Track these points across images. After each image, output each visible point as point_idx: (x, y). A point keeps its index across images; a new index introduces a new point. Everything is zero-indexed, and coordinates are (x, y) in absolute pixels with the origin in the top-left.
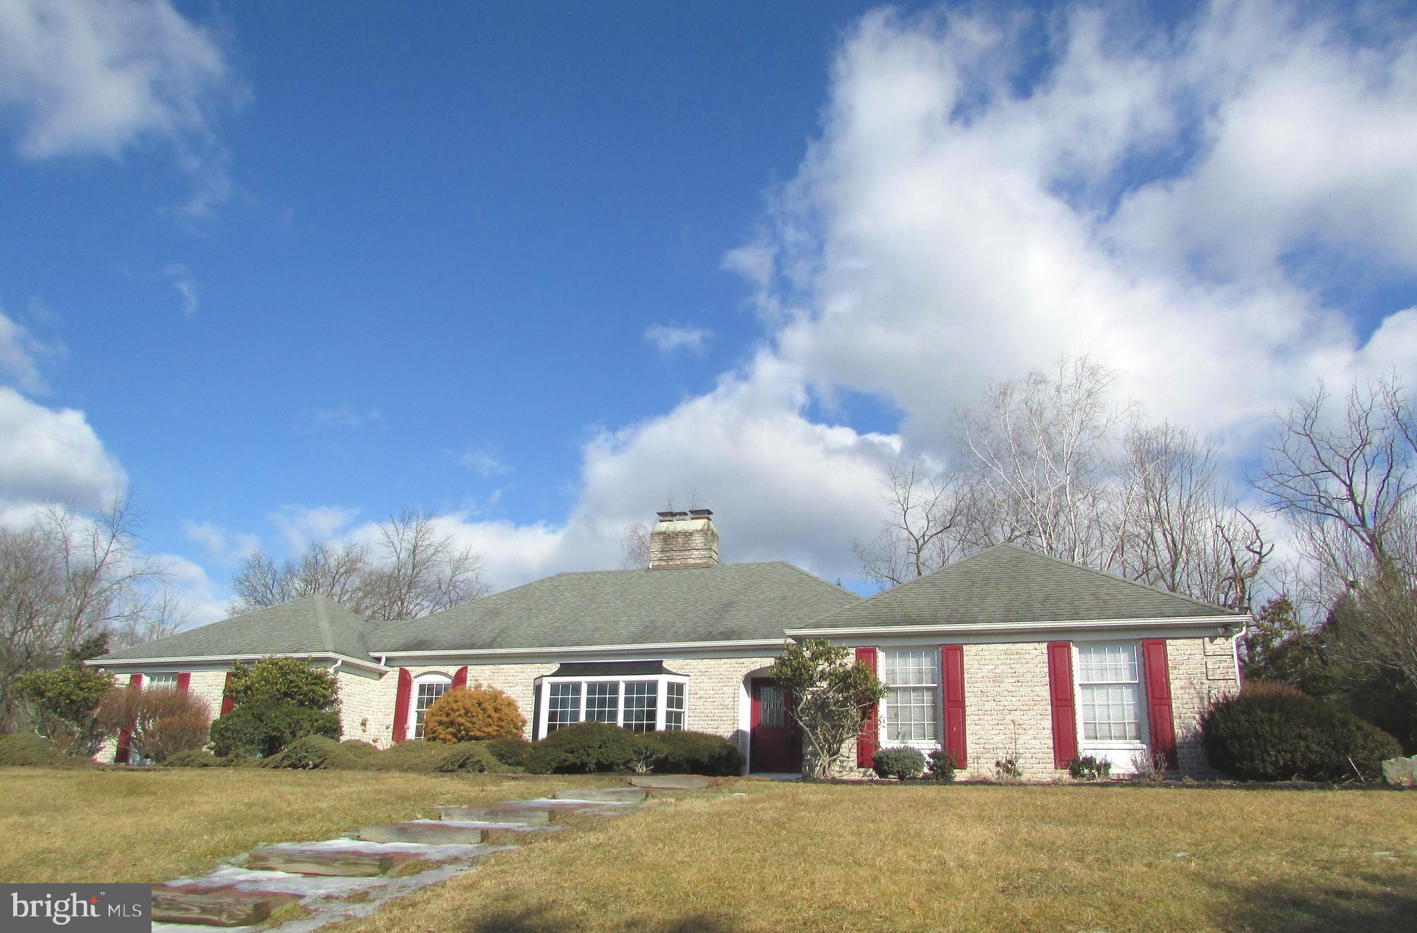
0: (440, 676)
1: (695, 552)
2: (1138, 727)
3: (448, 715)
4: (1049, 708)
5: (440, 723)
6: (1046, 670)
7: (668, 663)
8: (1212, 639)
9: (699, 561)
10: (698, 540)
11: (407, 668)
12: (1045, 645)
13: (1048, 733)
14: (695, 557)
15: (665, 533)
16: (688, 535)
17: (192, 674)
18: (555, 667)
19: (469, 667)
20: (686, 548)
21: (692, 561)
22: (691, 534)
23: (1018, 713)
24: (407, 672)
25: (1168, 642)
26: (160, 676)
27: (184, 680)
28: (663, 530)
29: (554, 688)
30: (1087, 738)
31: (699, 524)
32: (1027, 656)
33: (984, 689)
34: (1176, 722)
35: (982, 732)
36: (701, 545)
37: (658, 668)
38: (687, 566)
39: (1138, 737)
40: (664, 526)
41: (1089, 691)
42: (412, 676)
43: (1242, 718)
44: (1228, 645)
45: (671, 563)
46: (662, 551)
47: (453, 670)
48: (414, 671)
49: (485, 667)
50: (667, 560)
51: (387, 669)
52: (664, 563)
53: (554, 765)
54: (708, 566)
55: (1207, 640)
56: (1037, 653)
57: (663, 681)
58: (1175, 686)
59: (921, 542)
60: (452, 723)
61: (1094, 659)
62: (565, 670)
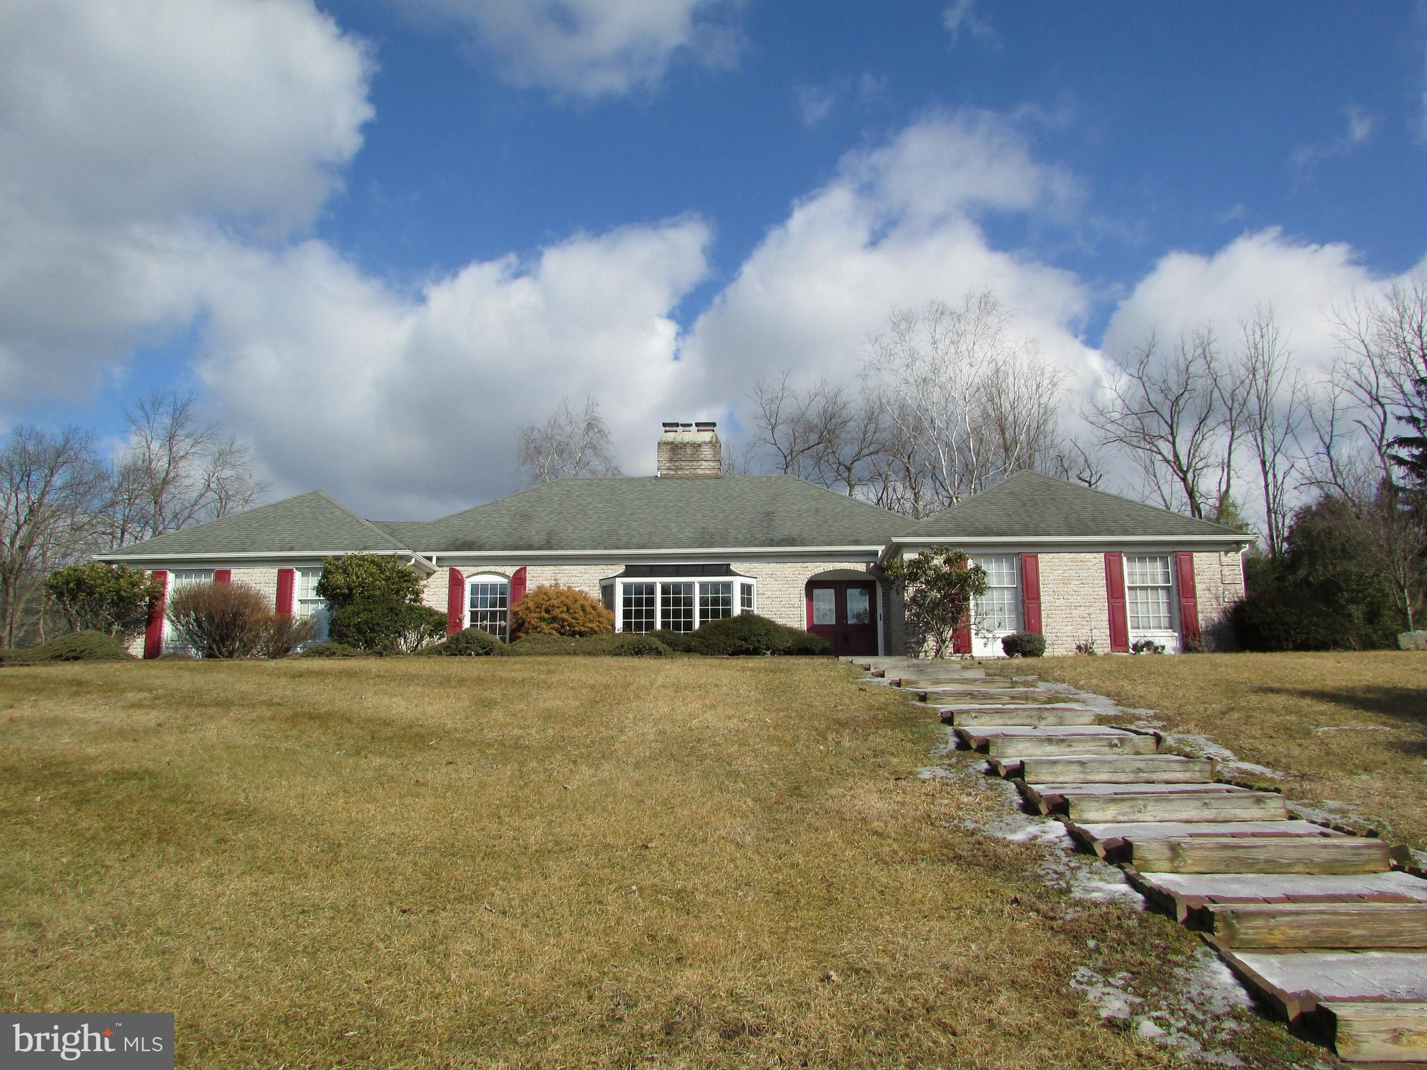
0: (495, 577)
1: (704, 463)
2: (1171, 619)
3: (547, 611)
4: (1106, 604)
5: (542, 619)
6: (1104, 575)
7: (735, 566)
8: (1226, 552)
9: (708, 472)
10: (707, 452)
11: (457, 568)
12: (1103, 555)
13: (1106, 624)
14: (705, 467)
15: (672, 443)
16: (697, 446)
17: (233, 571)
18: (621, 569)
19: (528, 568)
20: (695, 458)
21: (701, 472)
22: (699, 445)
23: (1082, 608)
24: (458, 572)
25: (1194, 554)
26: (188, 573)
27: (223, 576)
28: (670, 440)
29: (627, 589)
30: (1133, 628)
31: (706, 436)
32: (1089, 564)
33: (1055, 589)
34: (1200, 616)
35: (1054, 624)
36: (709, 457)
37: (727, 571)
38: (697, 477)
39: (1171, 627)
40: (670, 437)
41: (1133, 592)
42: (464, 576)
43: (1270, 610)
44: (1236, 558)
45: (680, 472)
46: (671, 461)
47: (511, 570)
48: (465, 571)
49: (545, 568)
50: (676, 470)
51: (437, 568)
52: (672, 473)
53: (730, 650)
54: (717, 477)
55: (1222, 553)
56: (1096, 561)
57: (737, 582)
58: (1199, 587)
59: (789, 458)
60: (554, 619)
61: (1137, 566)
62: (630, 572)
